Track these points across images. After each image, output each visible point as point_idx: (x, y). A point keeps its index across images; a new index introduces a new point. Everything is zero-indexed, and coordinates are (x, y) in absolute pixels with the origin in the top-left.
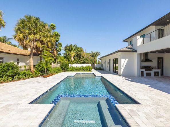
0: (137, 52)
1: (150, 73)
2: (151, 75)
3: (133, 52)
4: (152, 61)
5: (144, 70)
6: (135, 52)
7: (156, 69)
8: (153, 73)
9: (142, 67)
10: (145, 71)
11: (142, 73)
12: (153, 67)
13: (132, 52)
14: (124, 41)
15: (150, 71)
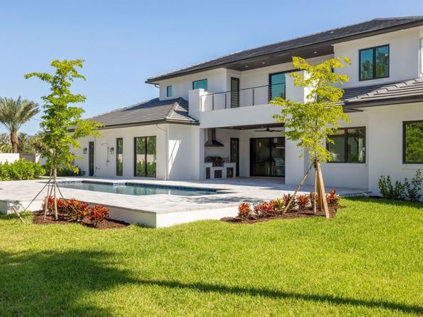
0: (199, 124)
1: (221, 171)
2: (221, 174)
3: (193, 124)
4: (223, 146)
5: (210, 165)
6: (196, 124)
7: (228, 162)
8: (224, 169)
9: (208, 159)
10: (213, 166)
11: (208, 170)
12: (224, 158)
13: (191, 124)
14: (150, 81)
15: (220, 166)
